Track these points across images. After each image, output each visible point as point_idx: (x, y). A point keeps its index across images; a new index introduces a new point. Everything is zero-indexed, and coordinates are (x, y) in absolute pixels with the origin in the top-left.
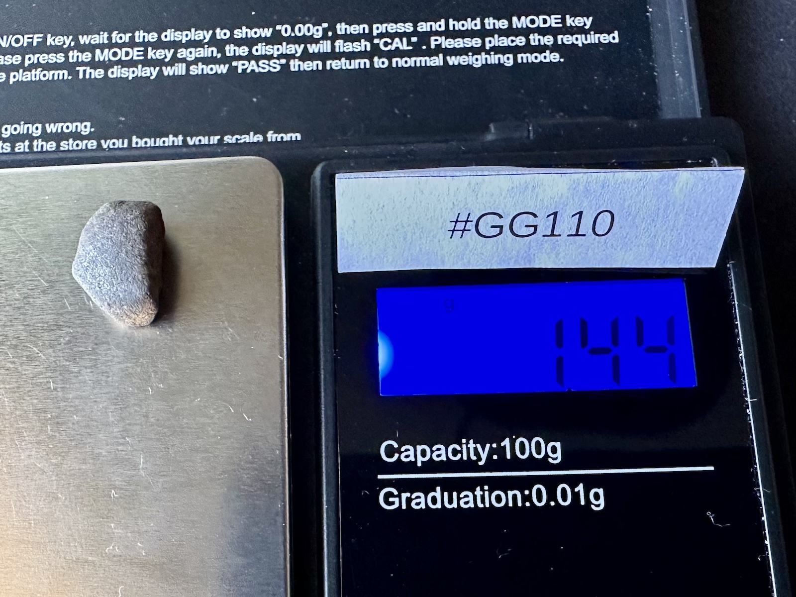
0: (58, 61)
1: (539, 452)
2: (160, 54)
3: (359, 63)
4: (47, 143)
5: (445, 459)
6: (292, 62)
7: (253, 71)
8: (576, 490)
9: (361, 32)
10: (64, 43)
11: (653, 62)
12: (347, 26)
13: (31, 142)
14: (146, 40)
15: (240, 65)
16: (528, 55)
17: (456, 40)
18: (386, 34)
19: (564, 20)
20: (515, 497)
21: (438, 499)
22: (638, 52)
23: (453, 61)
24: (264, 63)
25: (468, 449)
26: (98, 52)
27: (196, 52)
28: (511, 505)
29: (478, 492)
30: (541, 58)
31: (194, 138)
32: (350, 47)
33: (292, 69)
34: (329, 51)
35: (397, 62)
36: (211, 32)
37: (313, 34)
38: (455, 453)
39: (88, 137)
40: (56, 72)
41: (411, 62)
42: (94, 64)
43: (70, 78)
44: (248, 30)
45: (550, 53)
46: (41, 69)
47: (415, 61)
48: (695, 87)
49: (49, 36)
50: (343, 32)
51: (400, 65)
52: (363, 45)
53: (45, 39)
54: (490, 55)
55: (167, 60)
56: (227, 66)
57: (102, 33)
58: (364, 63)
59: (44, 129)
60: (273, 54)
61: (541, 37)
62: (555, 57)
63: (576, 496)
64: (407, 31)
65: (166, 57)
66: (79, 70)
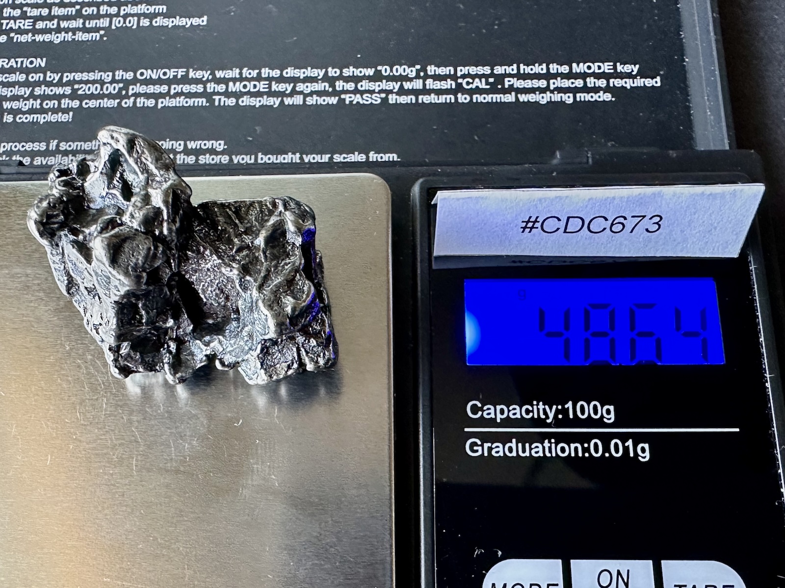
0: (198, 91)
1: (596, 413)
2: (281, 87)
3: (446, 98)
4: (188, 156)
5: (519, 417)
6: (390, 96)
7: (358, 103)
8: (626, 444)
9: (448, 73)
10: (203, 77)
11: (689, 103)
12: (436, 68)
13: (175, 155)
14: (271, 76)
15: (347, 98)
16: (586, 94)
17: (526, 81)
18: (469, 75)
19: (615, 68)
20: (576, 449)
21: (514, 449)
22: (676, 94)
23: (523, 98)
24: (367, 97)
25: (538, 410)
26: (231, 84)
27: (311, 86)
28: (573, 455)
29: (547, 444)
30: (596, 97)
31: (309, 156)
32: (438, 85)
33: (390, 102)
34: (421, 87)
35: (477, 98)
36: (324, 70)
37: (408, 74)
38: (528, 412)
39: (223, 153)
40: (197, 100)
41: (489, 98)
42: (227, 94)
43: (208, 104)
44: (355, 70)
45: (604, 93)
46: (183, 97)
47: (492, 98)
48: (724, 124)
49: (191, 70)
50: (433, 73)
51: (479, 101)
52: (449, 84)
53: (187, 72)
54: (554, 94)
55: (287, 92)
56: (337, 98)
57: (234, 69)
58: (450, 98)
59: (185, 145)
60: (374, 90)
61: (596, 80)
62: (608, 97)
63: (626, 449)
64: (486, 73)
65: (287, 90)
66: (214, 99)
